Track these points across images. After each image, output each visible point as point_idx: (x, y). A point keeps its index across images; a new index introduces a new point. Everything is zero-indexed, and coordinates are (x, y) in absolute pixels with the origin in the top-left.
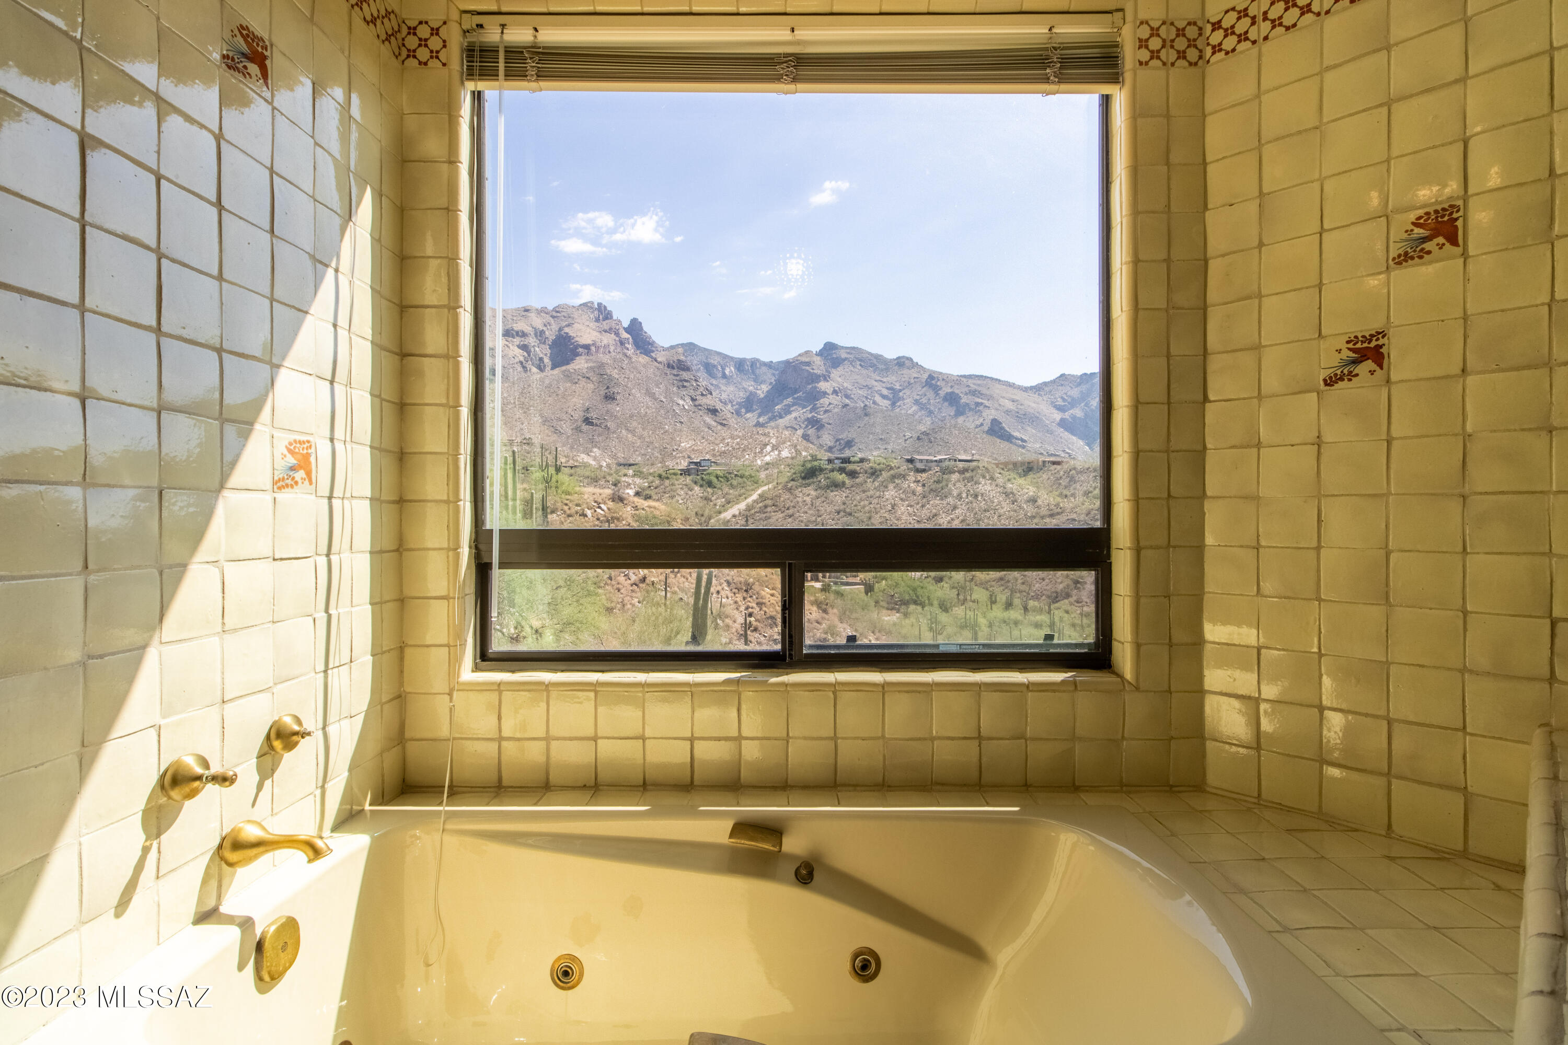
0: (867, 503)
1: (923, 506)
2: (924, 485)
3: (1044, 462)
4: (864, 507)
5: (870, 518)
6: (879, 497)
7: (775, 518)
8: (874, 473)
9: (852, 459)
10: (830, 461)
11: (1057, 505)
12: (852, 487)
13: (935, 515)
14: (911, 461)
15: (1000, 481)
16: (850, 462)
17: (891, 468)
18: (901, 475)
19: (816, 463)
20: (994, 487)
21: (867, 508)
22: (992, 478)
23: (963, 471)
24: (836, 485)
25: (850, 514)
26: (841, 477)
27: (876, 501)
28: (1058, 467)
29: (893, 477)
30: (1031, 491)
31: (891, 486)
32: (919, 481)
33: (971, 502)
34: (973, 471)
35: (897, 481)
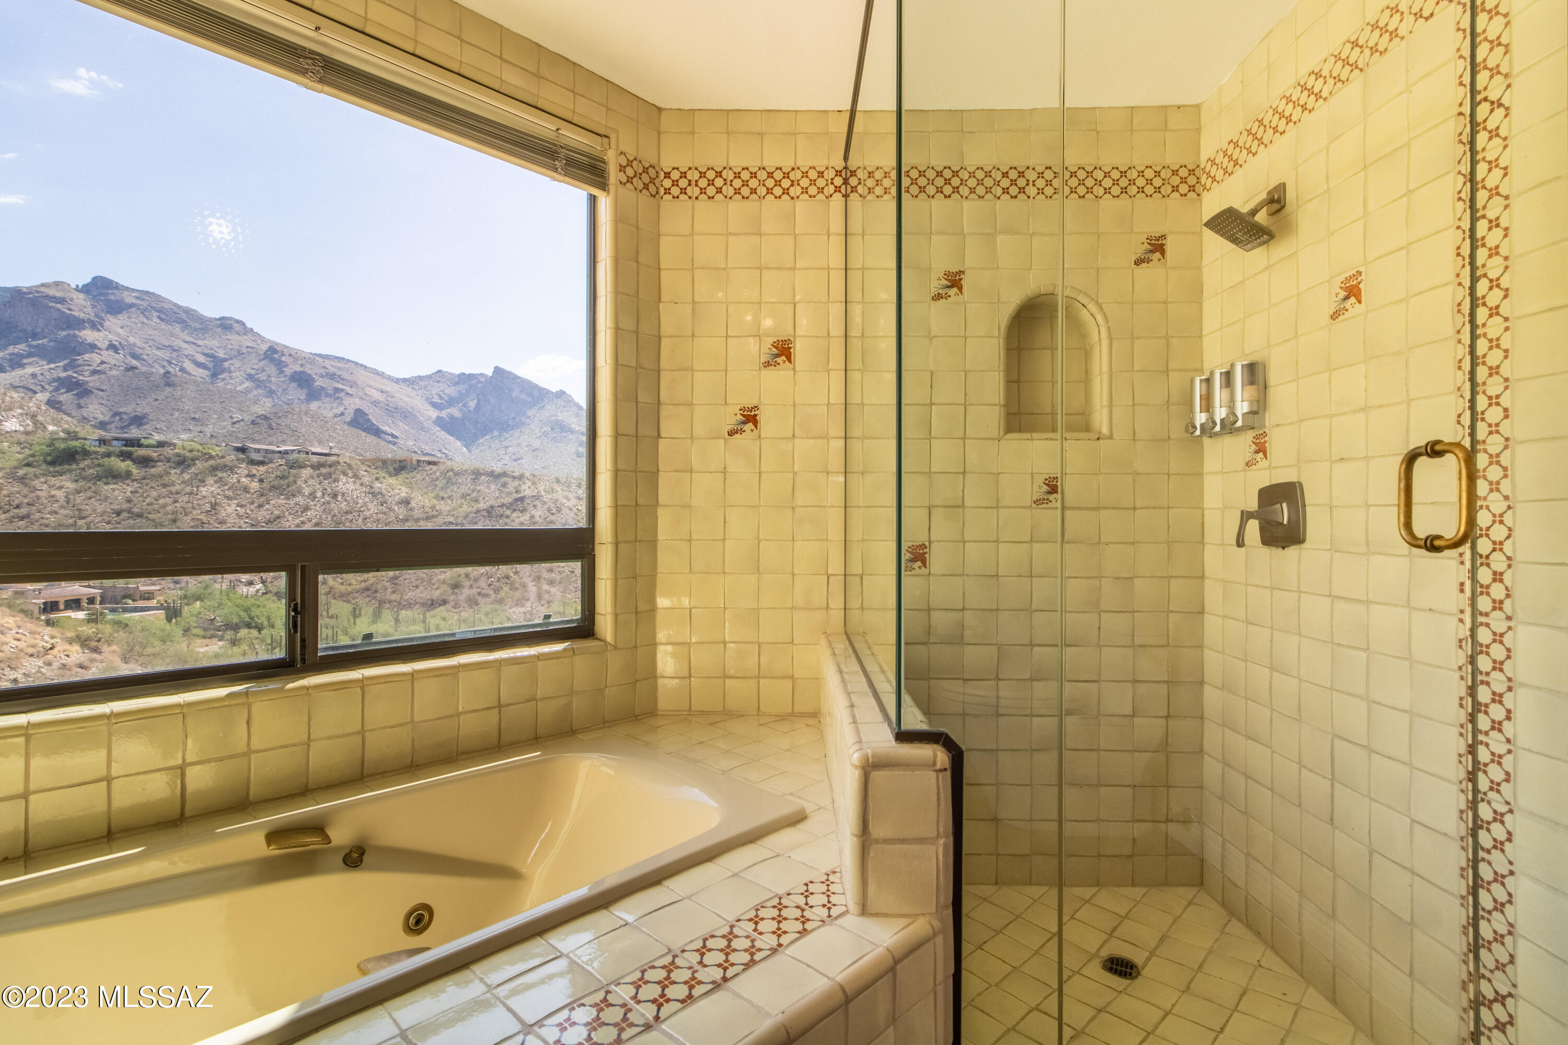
0: (169, 500)
1: (260, 506)
2: (261, 481)
3: (419, 461)
4: (164, 506)
5: (175, 521)
6: (191, 493)
8: (182, 463)
9: (143, 441)
10: (102, 442)
11: (433, 508)
12: (144, 478)
13: (279, 516)
14: (243, 450)
15: (366, 479)
16: (140, 445)
17: (211, 457)
18: (226, 466)
19: (75, 443)
20: (358, 486)
21: (169, 508)
22: (356, 476)
23: (316, 467)
24: (115, 476)
25: (140, 515)
26: (123, 465)
27: (186, 498)
28: (434, 468)
29: (215, 469)
30: (404, 492)
31: (210, 480)
32: (254, 475)
33: (329, 503)
34: (330, 466)
35: (220, 474)
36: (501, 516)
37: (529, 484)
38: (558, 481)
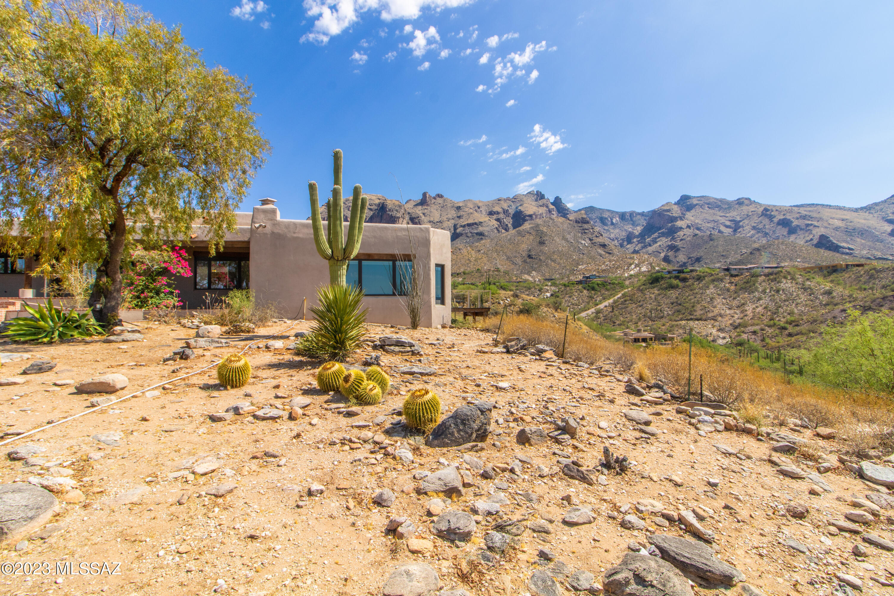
0: (692, 297)
1: (734, 299)
2: (736, 285)
4: (690, 300)
5: (693, 307)
6: (702, 293)
7: (630, 307)
8: (699, 279)
9: (685, 270)
10: (669, 272)
12: (683, 287)
13: (744, 304)
14: (727, 270)
15: (800, 280)
16: (683, 272)
17: (712, 275)
18: (719, 279)
19: (659, 274)
20: (794, 285)
21: (692, 301)
22: (793, 279)
23: (766, 275)
24: (672, 287)
25: (680, 305)
26: (675, 282)
27: (699, 296)
29: (713, 281)
31: (711, 286)
32: (733, 283)
33: (774, 295)
34: (776, 274)
35: (716, 283)
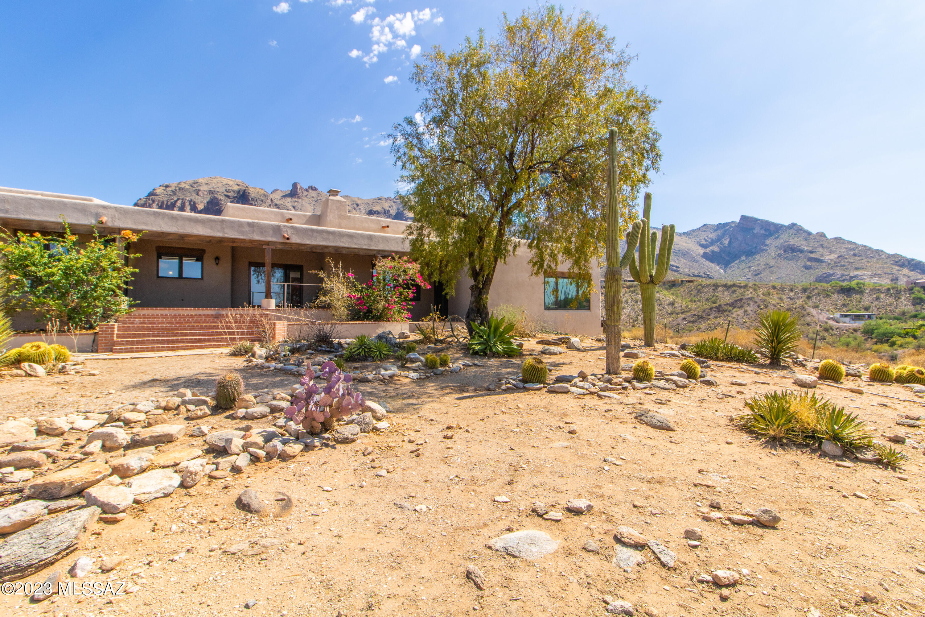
36: (726, 311)
37: (751, 290)
38: (774, 287)
